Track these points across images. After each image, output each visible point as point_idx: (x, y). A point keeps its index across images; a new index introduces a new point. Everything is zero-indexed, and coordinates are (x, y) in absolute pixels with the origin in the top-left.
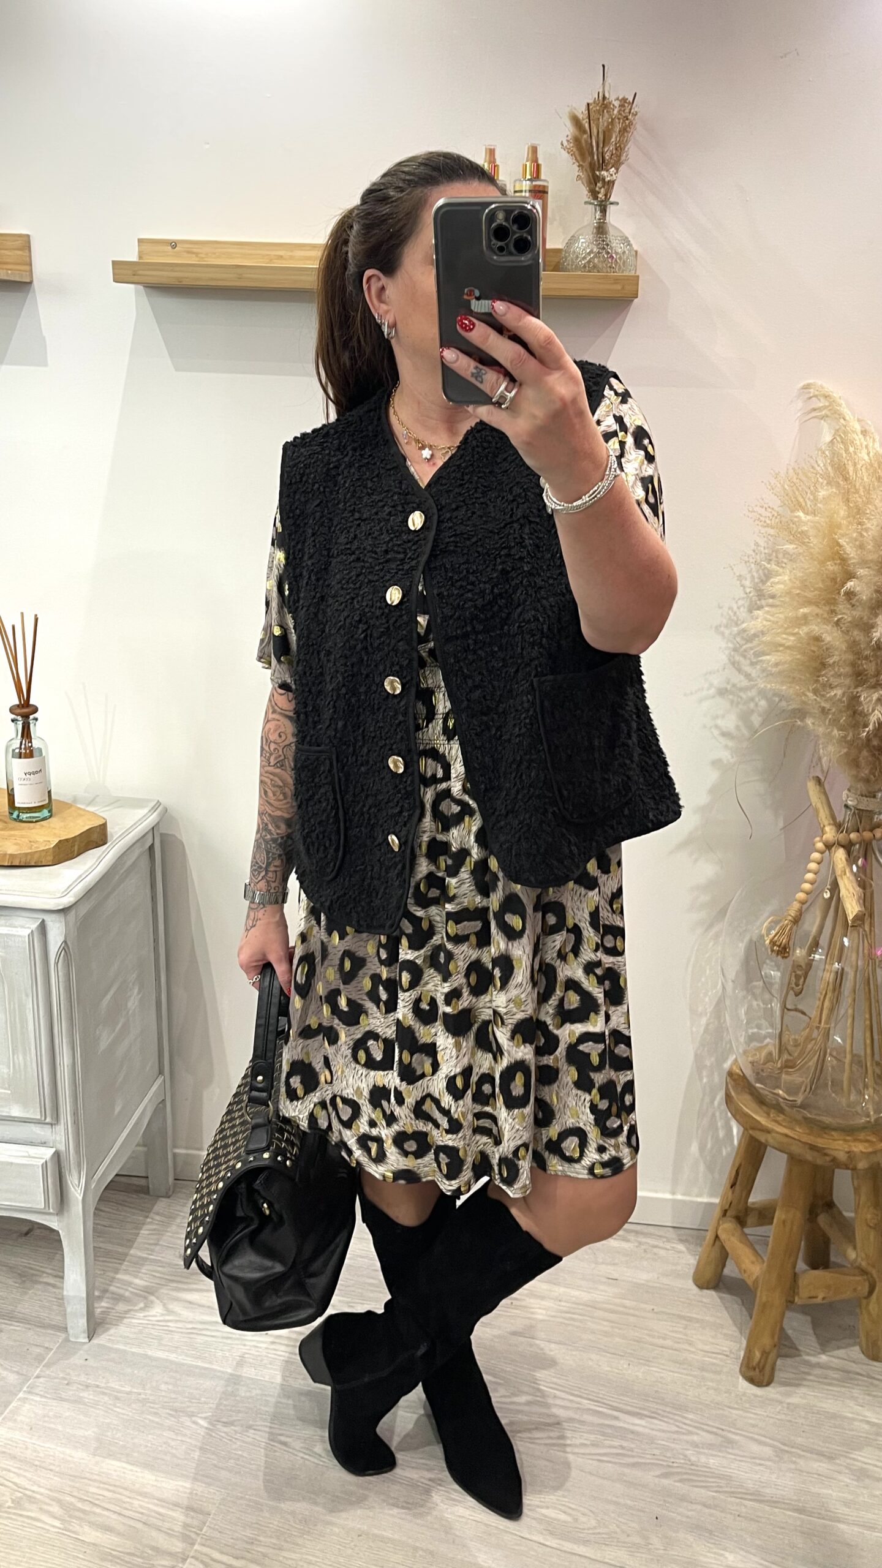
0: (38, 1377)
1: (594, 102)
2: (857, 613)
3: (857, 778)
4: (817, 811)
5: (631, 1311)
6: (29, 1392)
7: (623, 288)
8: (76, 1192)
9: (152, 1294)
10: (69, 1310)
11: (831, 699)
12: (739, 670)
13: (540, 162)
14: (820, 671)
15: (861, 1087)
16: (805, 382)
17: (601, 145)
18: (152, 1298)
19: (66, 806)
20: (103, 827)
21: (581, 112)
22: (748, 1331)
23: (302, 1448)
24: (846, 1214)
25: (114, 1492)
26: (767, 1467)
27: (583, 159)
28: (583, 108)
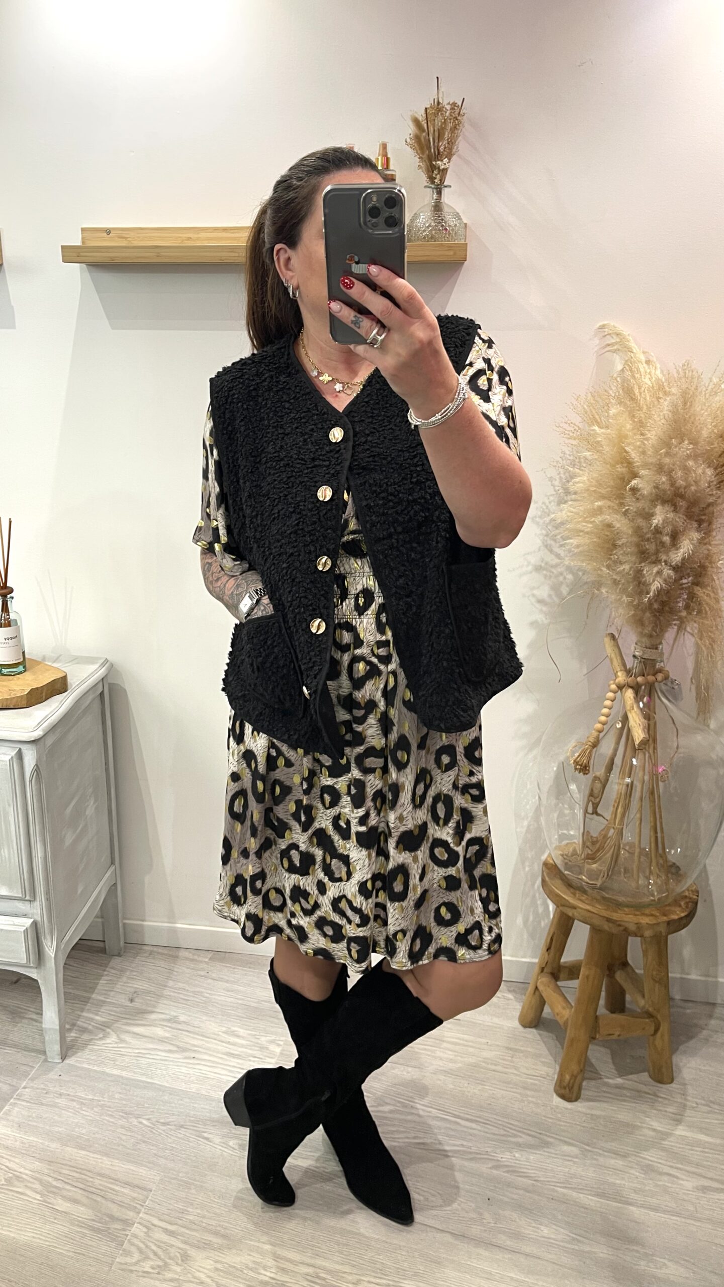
0: (25, 1088)
1: (431, 107)
2: (640, 505)
3: (641, 634)
4: (611, 660)
5: (471, 1044)
6: (18, 1099)
7: (455, 254)
8: (50, 951)
9: (108, 1027)
10: (47, 1038)
11: (619, 573)
12: (551, 551)
13: (389, 156)
14: (612, 551)
15: (647, 873)
16: (601, 323)
17: (437, 141)
18: (108, 1030)
19: (36, 663)
20: (64, 678)
21: (421, 114)
22: (560, 1061)
23: (220, 1142)
24: (637, 971)
25: (80, 1173)
26: (575, 1163)
27: (423, 153)
28: (423, 112)
